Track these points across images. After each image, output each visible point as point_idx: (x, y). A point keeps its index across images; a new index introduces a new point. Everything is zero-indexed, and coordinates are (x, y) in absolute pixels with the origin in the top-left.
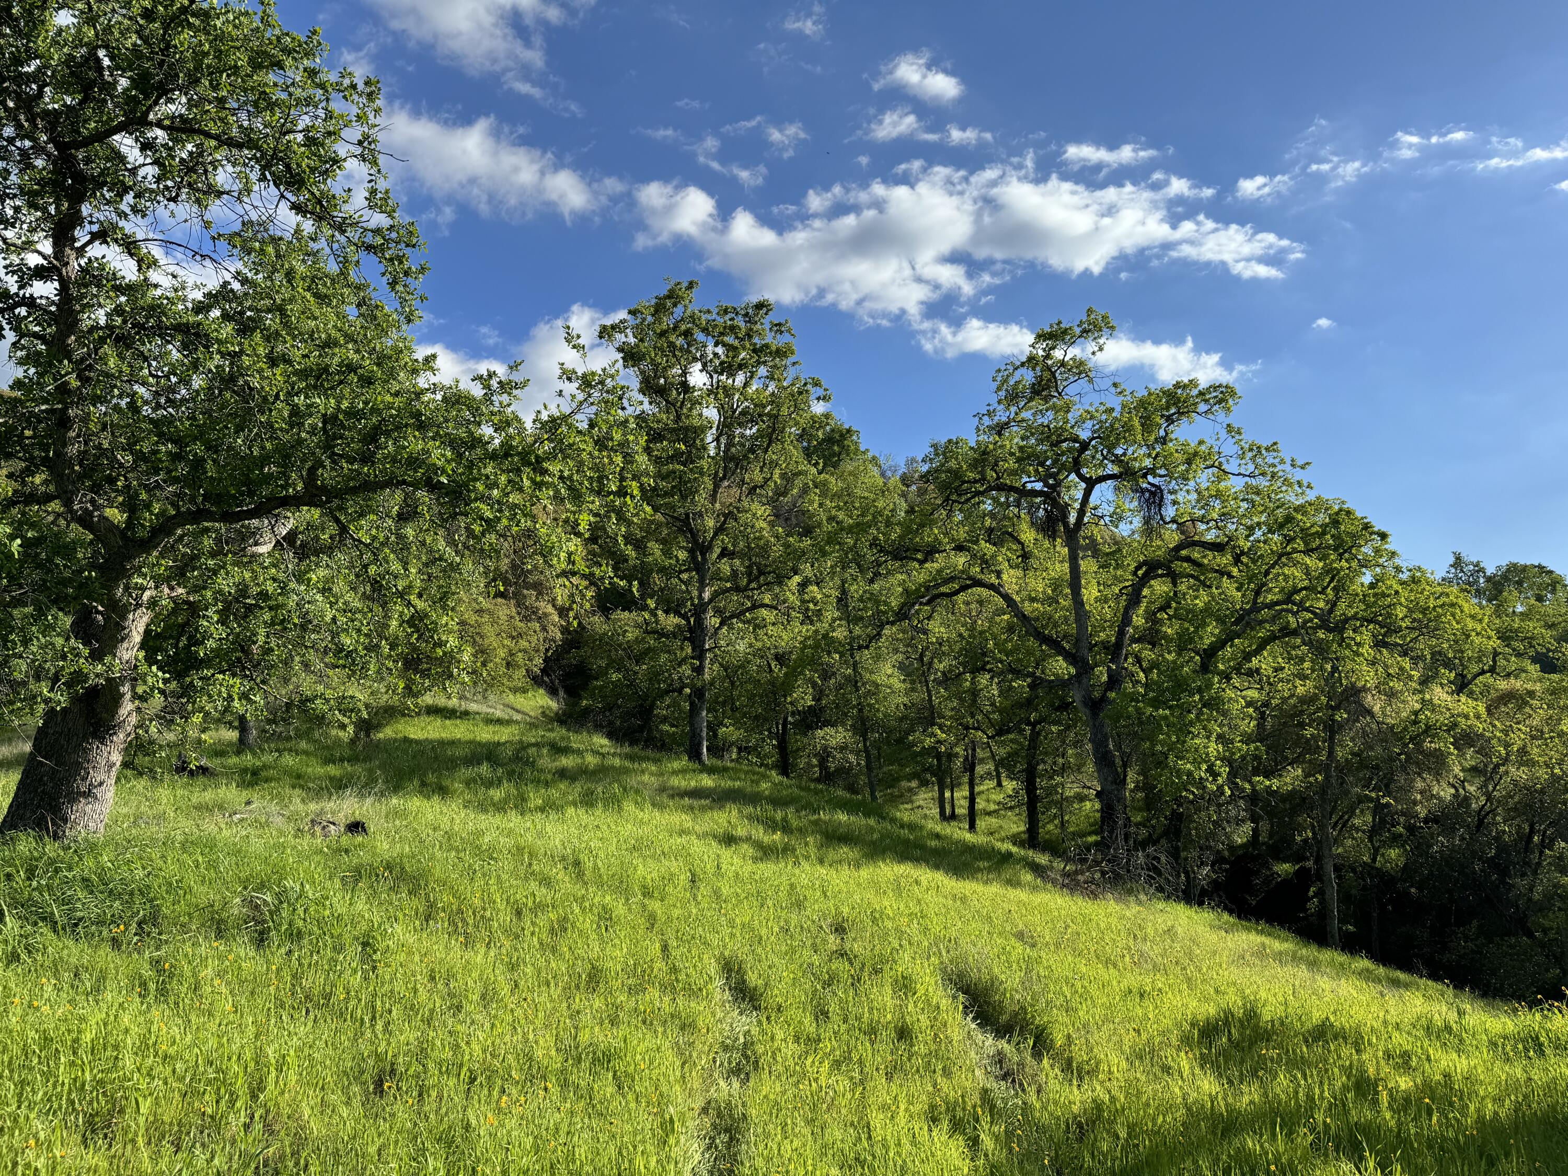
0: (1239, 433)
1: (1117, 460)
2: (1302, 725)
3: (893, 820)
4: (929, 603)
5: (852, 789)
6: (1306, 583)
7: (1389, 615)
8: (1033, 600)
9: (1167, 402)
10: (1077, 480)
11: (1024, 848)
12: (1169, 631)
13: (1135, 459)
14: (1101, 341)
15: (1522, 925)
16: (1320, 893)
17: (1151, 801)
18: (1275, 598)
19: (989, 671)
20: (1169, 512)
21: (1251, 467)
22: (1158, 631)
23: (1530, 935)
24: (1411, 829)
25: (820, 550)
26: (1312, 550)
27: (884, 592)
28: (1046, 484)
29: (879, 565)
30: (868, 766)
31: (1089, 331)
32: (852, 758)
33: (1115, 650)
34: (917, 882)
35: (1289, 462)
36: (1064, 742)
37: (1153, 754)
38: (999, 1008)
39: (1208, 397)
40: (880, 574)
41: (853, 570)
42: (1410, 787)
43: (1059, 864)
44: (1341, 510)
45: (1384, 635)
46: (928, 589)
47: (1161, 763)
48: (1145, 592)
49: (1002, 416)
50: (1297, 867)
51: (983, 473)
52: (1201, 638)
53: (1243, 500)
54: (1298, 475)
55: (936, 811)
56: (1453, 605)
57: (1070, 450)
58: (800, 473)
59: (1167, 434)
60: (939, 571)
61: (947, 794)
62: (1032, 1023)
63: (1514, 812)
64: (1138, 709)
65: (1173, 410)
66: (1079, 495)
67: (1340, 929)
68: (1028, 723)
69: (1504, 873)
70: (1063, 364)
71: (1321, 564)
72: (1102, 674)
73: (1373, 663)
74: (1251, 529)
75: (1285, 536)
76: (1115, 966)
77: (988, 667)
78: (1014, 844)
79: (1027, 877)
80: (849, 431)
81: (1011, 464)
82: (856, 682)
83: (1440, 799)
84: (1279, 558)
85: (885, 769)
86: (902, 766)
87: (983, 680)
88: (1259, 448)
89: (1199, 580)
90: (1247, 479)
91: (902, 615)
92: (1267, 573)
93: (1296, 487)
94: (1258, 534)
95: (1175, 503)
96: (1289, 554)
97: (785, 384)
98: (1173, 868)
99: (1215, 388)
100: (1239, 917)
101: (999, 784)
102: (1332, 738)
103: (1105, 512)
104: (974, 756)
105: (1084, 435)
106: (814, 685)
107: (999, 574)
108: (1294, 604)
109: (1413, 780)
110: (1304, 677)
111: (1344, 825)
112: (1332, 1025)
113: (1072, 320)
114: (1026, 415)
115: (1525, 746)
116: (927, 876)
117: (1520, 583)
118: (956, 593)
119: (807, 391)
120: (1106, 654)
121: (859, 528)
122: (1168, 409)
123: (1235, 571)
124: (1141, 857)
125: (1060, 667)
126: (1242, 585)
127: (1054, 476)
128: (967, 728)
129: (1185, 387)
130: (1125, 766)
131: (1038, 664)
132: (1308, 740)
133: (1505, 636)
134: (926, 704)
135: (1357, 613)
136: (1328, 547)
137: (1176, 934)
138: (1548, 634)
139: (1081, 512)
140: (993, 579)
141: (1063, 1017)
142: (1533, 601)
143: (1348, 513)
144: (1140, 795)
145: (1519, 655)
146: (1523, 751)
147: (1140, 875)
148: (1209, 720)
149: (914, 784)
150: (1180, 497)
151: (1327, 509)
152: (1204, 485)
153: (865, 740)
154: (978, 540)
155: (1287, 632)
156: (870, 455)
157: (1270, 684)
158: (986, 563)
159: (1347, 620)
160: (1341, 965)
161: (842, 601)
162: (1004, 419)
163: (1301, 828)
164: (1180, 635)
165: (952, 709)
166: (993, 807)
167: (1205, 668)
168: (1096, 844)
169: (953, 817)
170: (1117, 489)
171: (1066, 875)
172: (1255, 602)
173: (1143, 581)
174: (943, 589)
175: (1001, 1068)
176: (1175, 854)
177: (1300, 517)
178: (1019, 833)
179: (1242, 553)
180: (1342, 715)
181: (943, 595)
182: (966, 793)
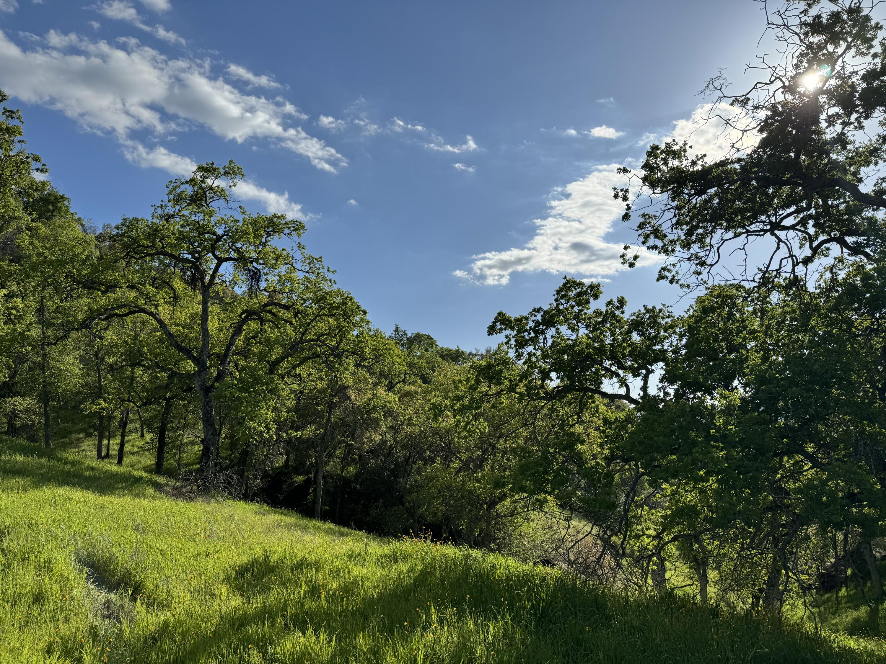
0: (304, 249)
1: (237, 250)
2: (317, 404)
3: (60, 459)
4: (106, 319)
5: (32, 439)
6: (327, 332)
7: (363, 352)
8: (177, 325)
9: (268, 224)
10: (212, 257)
11: (152, 473)
12: (255, 350)
13: (247, 252)
14: (235, 181)
15: (401, 501)
16: (315, 491)
17: (233, 446)
18: (312, 337)
19: (143, 366)
20: (263, 285)
21: (308, 268)
22: (249, 350)
23: (403, 505)
24: (360, 456)
25: (26, 274)
26: (332, 315)
27: (74, 309)
28: (193, 257)
29: (71, 290)
30: (47, 425)
31: (229, 173)
32: (34, 418)
33: (223, 358)
34: (70, 499)
35: (326, 269)
36: (186, 410)
37: (237, 418)
38: (113, 573)
39: (290, 226)
40: (72, 297)
41: (50, 292)
42: (362, 436)
43: (172, 483)
44: (348, 297)
45: (360, 361)
46: (106, 310)
47: (241, 423)
48: (245, 327)
49: (170, 210)
50: (306, 477)
51: (153, 242)
52: (271, 355)
53: (302, 284)
54: (330, 276)
55: (95, 453)
56: (390, 349)
57: (210, 239)
58: (16, 218)
59: (266, 241)
60: (116, 300)
61: (105, 442)
62: (134, 580)
63: (405, 447)
64: (231, 393)
65: (271, 229)
66: (213, 267)
67: (321, 508)
68: (165, 399)
69: (396, 476)
70: (211, 188)
71: (336, 323)
72: (214, 372)
73: (353, 374)
74: (304, 300)
75: (320, 306)
76: (194, 540)
77: (143, 363)
78: (146, 472)
79: (150, 491)
80: (62, 197)
81: (173, 240)
82: (44, 367)
83: (375, 441)
84: (316, 317)
85: (61, 426)
86: (74, 423)
87: (139, 371)
88: (313, 258)
89: (275, 324)
90: (305, 274)
91: (85, 325)
92: (309, 324)
93: (328, 282)
94: (307, 303)
95: (266, 280)
96: (321, 316)
97: (11, 153)
98: (239, 482)
99: (294, 222)
100: (272, 506)
101: (142, 436)
102: (330, 411)
103: (227, 279)
104: (127, 418)
105: (220, 232)
106: (9, 367)
107: (156, 306)
108: (320, 341)
109: (365, 432)
110: (321, 379)
111: (331, 455)
112: (306, 560)
113: (220, 164)
114: (186, 213)
115: (411, 417)
117: (420, 342)
118: (127, 315)
119: (28, 163)
120: (218, 360)
121: (60, 263)
122: (268, 228)
123: (294, 322)
124: (221, 477)
125: (190, 366)
126: (296, 329)
127: (199, 253)
128: (123, 400)
129: (278, 218)
130: (221, 425)
131: (175, 364)
132: (319, 412)
133: (410, 366)
134: (97, 384)
135: (348, 349)
136: (340, 315)
137: (234, 519)
138: (426, 366)
139: (213, 277)
140: (153, 309)
141: (153, 574)
142: (423, 351)
143: (351, 299)
144: (227, 441)
145: (415, 375)
146: (410, 419)
147: (220, 486)
148: (269, 400)
149: (82, 435)
150: (269, 277)
151: (342, 296)
152: (283, 273)
153: (46, 407)
154: (145, 284)
155: (315, 356)
156: (76, 217)
157: (304, 382)
158: (148, 298)
159: (344, 352)
160: (319, 527)
161: (41, 310)
162: (171, 212)
163: (310, 457)
164: (260, 352)
165: (115, 388)
166: (136, 449)
167: (271, 371)
168: (197, 470)
169: (108, 456)
170: (235, 267)
171: (175, 488)
172: (301, 339)
173: (244, 321)
174: (117, 312)
175: (108, 611)
176: (241, 474)
177: (328, 297)
178: (151, 465)
179: (299, 312)
180: (336, 400)
181: (117, 315)
182: (119, 441)
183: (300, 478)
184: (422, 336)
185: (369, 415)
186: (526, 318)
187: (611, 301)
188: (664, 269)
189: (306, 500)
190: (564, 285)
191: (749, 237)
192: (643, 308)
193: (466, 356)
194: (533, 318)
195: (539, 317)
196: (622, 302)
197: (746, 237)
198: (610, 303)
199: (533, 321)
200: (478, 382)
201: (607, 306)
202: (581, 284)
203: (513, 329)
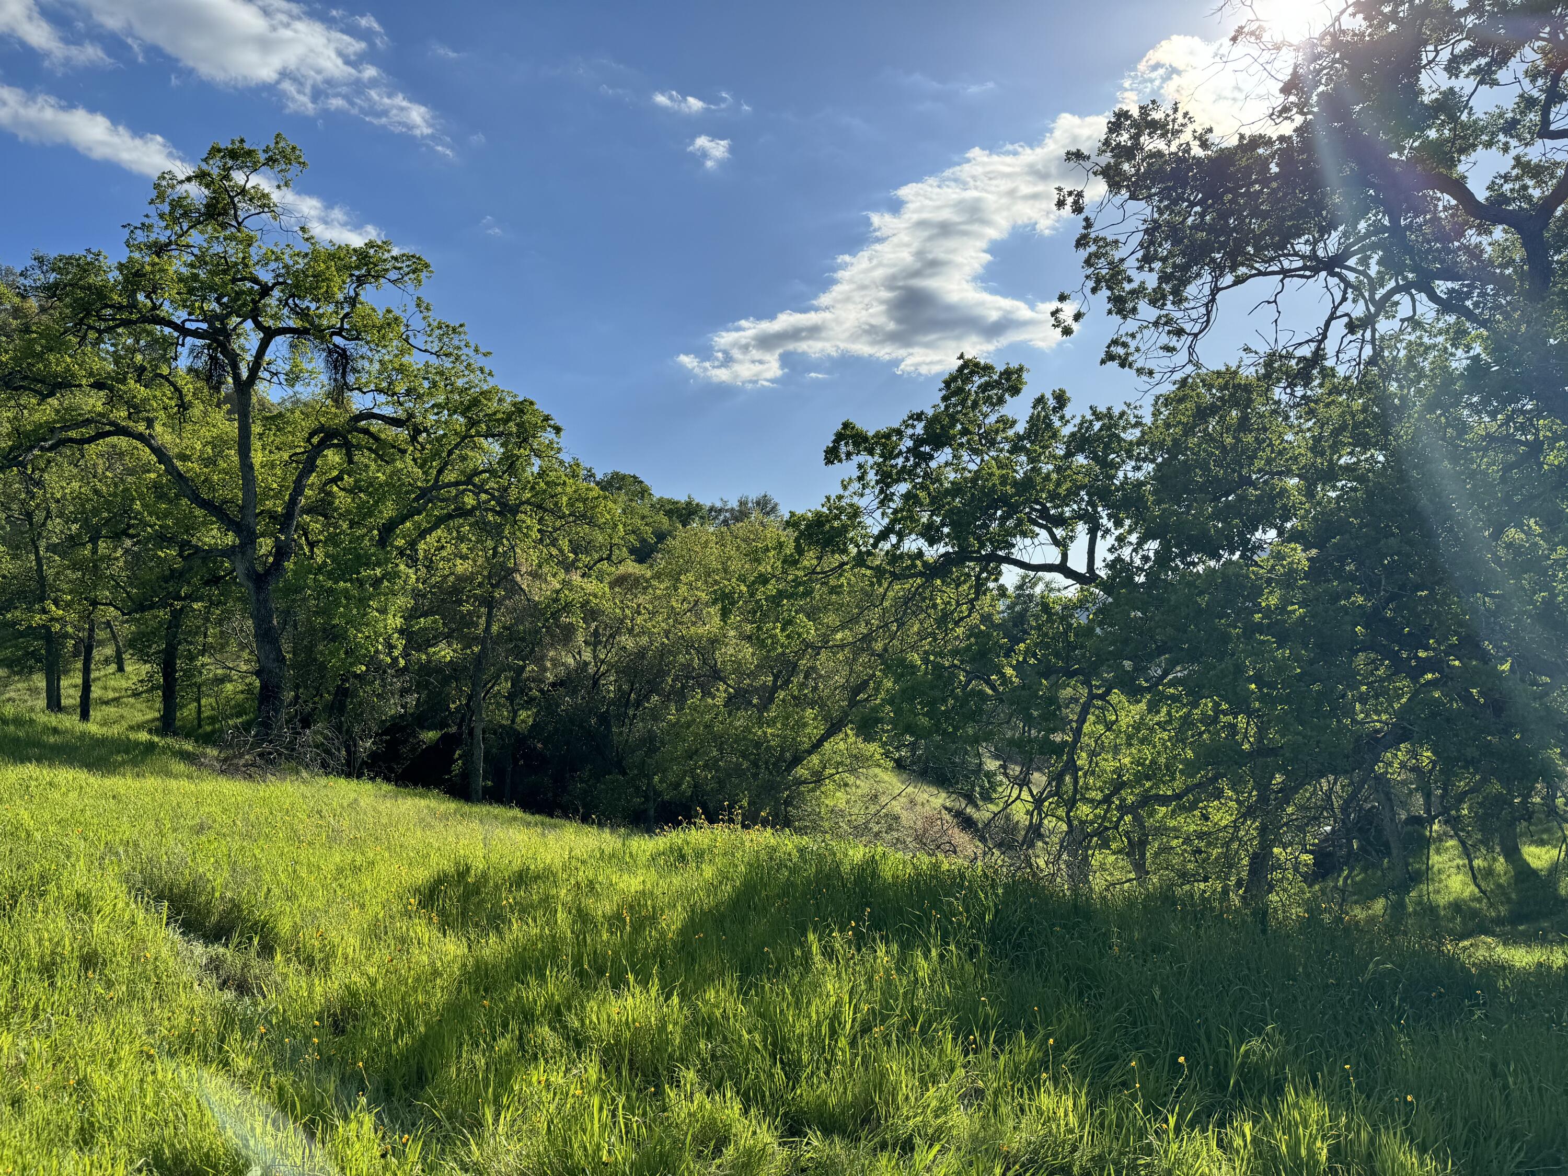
0: (429, 310)
1: (301, 313)
2: (460, 602)
4: (50, 449)
6: (487, 466)
8: (188, 458)
9: (358, 261)
10: (253, 327)
11: (164, 736)
13: (321, 316)
16: (466, 755)
18: (457, 478)
21: (437, 346)
24: (541, 692)
26: (495, 435)
28: (214, 326)
31: (276, 160)
33: (285, 520)
35: (473, 348)
38: (207, 910)
39: (400, 264)
43: (212, 752)
44: (524, 401)
46: (53, 430)
48: (320, 461)
49: (160, 234)
50: (441, 734)
51: (133, 299)
52: (381, 512)
54: (478, 361)
57: (248, 291)
59: (357, 295)
60: (69, 411)
63: (623, 674)
65: (363, 271)
66: (255, 346)
68: (178, 598)
70: (243, 191)
71: (502, 450)
75: (470, 419)
77: (131, 531)
78: (148, 732)
79: (180, 767)
83: (566, 666)
84: (463, 440)
88: (447, 326)
90: (432, 357)
91: (10, 460)
92: (450, 452)
93: (478, 373)
96: (472, 436)
99: (409, 257)
101: (121, 669)
102: (490, 613)
103: (280, 370)
104: (90, 637)
105: (266, 277)
107: (150, 423)
108: (474, 485)
109: (547, 650)
113: (258, 143)
116: (66, 775)
117: (619, 489)
118: (90, 440)
120: (274, 524)
122: (358, 269)
123: (410, 449)
124: (307, 735)
129: (377, 249)
132: (464, 616)
134: (34, 574)
136: (511, 434)
139: (255, 366)
140: (141, 427)
143: (531, 404)
147: (305, 753)
151: (512, 398)
154: (125, 379)
155: (463, 512)
158: (136, 409)
162: (163, 239)
163: (455, 697)
165: (73, 581)
166: (111, 695)
167: (383, 542)
169: (62, 707)
170: (295, 345)
171: (222, 759)
172: (437, 480)
173: (318, 450)
174: (73, 434)
175: (221, 976)
176: (339, 729)
177: (485, 402)
178: (152, 720)
179: (424, 431)
180: (499, 593)
181: (71, 440)
182: (79, 681)
183: (430, 736)
184: (624, 477)
185: (557, 620)
186: (899, 432)
187: (1043, 397)
188: (1115, 342)
189: (450, 772)
190: (961, 369)
191: (1287, 280)
192: (1090, 412)
193: (704, 512)
194: (910, 431)
195: (920, 429)
196: (1061, 399)
197: (1282, 281)
198: (1040, 400)
199: (911, 437)
200: (800, 551)
201: (1034, 407)
202: (988, 369)
203: (871, 452)
